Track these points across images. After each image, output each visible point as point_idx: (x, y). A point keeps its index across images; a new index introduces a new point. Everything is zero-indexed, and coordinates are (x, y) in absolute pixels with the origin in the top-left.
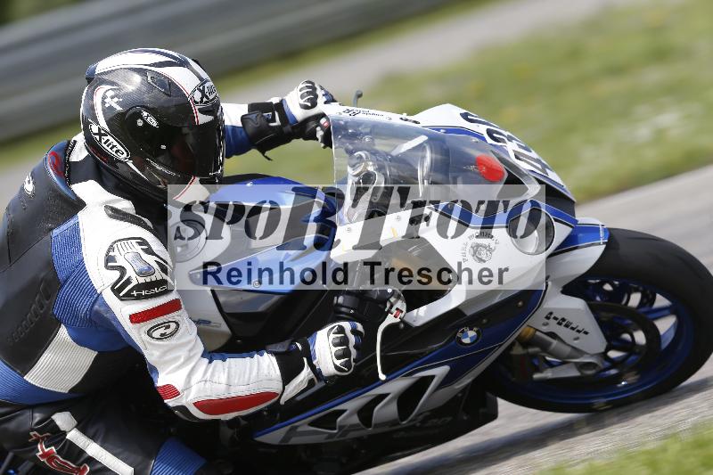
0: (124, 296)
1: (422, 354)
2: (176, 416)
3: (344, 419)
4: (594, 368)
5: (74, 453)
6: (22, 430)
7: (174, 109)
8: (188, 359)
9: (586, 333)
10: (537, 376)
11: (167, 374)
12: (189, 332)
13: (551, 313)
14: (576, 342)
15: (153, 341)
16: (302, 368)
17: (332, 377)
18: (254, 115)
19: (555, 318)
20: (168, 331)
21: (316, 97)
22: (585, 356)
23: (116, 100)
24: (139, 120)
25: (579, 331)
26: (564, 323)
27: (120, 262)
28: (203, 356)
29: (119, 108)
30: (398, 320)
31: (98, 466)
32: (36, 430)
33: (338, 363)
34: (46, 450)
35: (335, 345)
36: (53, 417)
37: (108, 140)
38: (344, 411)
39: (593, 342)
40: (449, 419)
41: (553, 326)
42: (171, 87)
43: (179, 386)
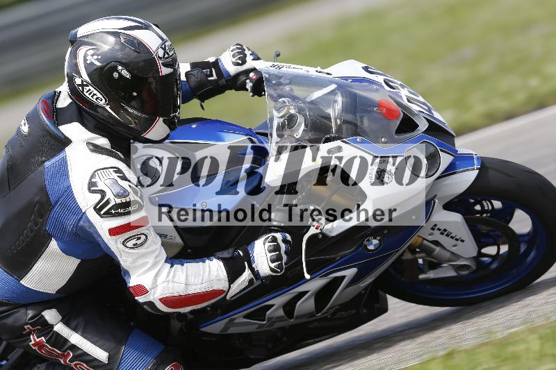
0: (104, 214)
1: (334, 259)
2: (145, 310)
3: (272, 312)
4: (468, 270)
5: (60, 341)
6: (18, 324)
7: (143, 63)
8: (155, 264)
9: (463, 241)
10: (422, 276)
11: (138, 276)
12: (155, 243)
13: (436, 225)
14: (454, 248)
15: (127, 250)
16: (244, 270)
17: (267, 277)
18: (196, 72)
19: (439, 229)
20: (139, 242)
21: (245, 56)
22: (462, 259)
23: (95, 57)
24: (115, 73)
25: (457, 240)
26: (445, 233)
27: (101, 186)
28: (166, 262)
29: (99, 64)
30: (318, 231)
31: (79, 352)
32: (30, 324)
33: (273, 265)
34: (37, 340)
35: (270, 252)
36: (43, 313)
37: (90, 90)
38: (273, 305)
39: (468, 249)
40: (353, 312)
41: (437, 236)
42: (139, 46)
43: (148, 285)
